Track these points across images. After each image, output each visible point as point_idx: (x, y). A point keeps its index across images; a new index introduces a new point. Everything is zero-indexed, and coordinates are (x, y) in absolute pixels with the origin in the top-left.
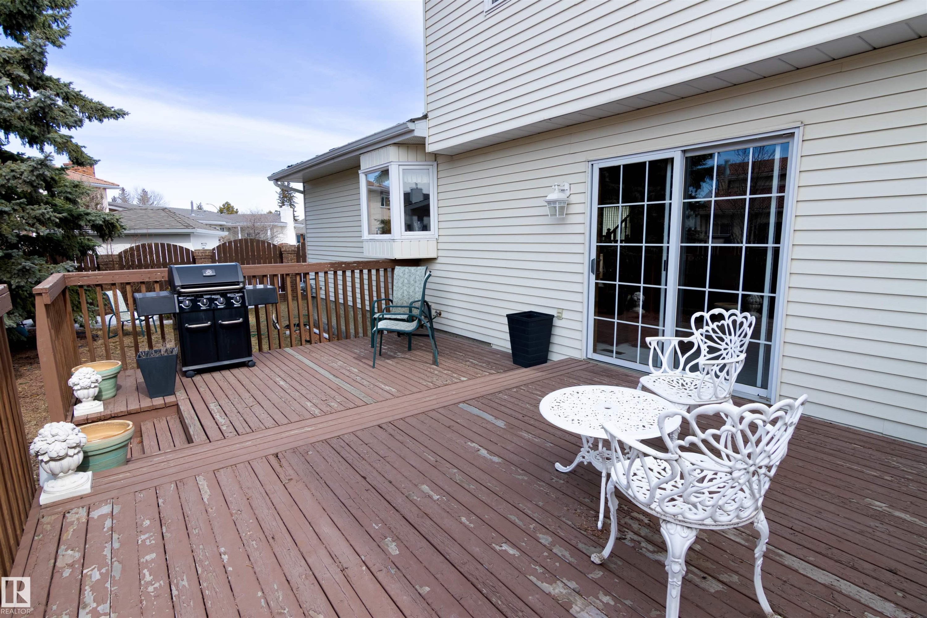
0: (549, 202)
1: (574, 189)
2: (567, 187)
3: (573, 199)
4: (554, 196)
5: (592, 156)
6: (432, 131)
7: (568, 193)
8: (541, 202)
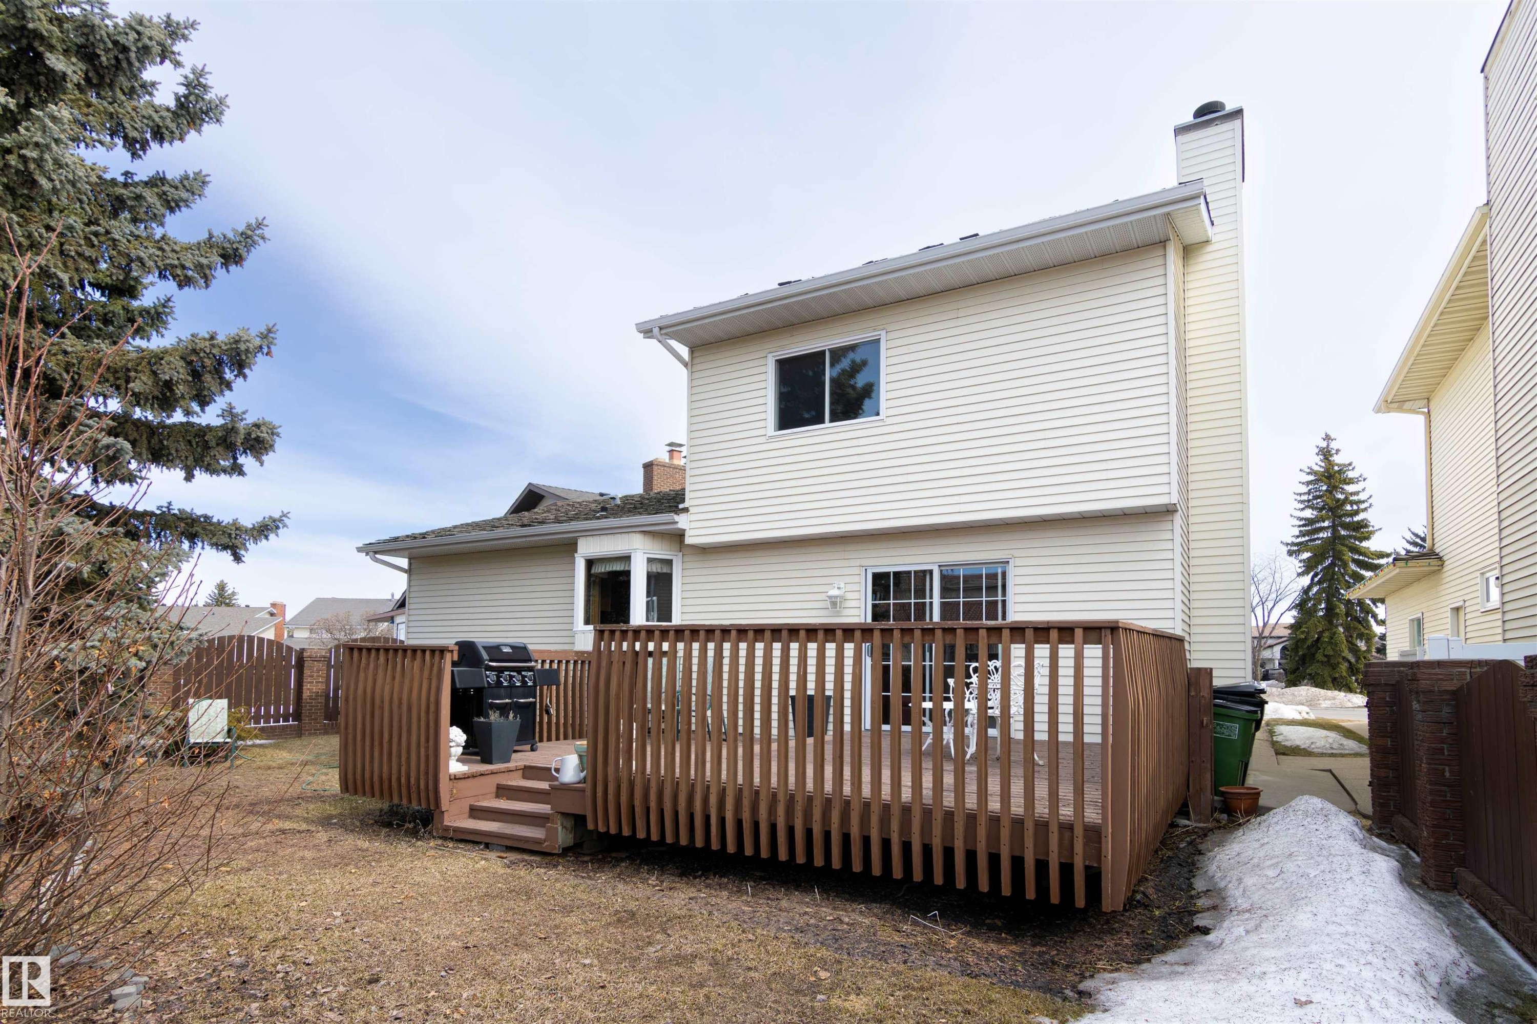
0: (830, 597)
1: (849, 587)
2: (842, 585)
3: (849, 596)
4: (834, 592)
5: (865, 562)
6: (693, 525)
7: (843, 590)
8: (823, 596)
